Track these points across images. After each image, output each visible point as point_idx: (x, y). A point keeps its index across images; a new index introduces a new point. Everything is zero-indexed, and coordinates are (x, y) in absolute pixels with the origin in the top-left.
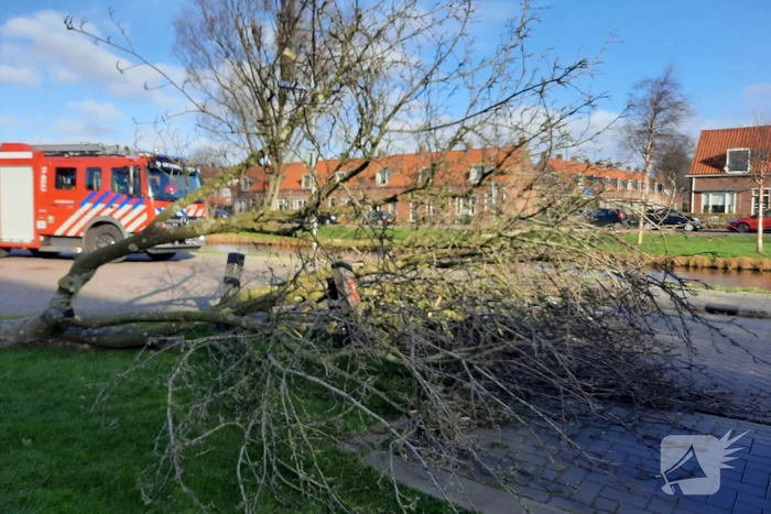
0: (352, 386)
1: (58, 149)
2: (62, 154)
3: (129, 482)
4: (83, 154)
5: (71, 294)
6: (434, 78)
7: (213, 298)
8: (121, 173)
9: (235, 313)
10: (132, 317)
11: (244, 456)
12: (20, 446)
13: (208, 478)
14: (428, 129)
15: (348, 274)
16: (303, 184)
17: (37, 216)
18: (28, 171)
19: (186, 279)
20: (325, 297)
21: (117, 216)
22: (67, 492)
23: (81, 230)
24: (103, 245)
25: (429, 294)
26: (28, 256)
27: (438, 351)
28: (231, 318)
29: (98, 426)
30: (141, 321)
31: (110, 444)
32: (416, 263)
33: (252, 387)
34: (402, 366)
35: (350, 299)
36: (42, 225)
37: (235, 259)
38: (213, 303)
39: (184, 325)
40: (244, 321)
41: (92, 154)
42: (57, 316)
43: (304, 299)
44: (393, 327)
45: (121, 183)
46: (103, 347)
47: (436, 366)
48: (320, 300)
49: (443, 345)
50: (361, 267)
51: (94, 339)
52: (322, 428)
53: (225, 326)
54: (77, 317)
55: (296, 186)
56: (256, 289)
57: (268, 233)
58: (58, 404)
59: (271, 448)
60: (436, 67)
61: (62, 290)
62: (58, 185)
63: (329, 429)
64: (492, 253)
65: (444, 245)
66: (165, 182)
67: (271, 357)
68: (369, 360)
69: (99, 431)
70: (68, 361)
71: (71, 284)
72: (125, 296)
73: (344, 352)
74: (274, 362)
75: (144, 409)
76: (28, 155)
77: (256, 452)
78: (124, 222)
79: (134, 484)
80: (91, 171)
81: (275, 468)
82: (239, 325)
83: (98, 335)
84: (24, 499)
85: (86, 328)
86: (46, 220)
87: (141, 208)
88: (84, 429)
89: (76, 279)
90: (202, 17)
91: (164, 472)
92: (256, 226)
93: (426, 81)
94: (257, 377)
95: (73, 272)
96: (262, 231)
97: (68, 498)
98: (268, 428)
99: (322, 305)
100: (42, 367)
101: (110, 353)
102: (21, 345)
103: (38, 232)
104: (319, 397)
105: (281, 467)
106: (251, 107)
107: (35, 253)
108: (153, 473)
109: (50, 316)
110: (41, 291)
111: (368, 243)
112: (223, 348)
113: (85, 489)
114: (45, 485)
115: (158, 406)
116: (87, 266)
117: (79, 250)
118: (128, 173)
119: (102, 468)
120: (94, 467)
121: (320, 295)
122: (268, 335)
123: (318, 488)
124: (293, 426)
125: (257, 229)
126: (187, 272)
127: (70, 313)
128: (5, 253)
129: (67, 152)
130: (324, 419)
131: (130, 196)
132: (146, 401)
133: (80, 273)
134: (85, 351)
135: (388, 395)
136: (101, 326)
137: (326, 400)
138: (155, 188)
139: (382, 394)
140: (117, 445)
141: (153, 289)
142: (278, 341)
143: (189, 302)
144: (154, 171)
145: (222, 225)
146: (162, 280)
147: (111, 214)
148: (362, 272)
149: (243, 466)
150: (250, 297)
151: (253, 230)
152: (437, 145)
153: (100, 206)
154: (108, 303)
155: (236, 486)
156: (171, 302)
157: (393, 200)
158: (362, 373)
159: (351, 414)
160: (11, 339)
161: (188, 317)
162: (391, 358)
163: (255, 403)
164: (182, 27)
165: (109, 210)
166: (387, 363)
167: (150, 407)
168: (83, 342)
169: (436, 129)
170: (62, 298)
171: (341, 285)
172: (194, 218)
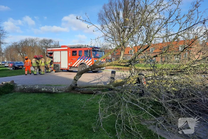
0: (145, 107)
1: (73, 47)
2: (74, 48)
3: (90, 126)
4: (78, 47)
5: (77, 80)
6: (169, 22)
7: (108, 82)
8: (86, 51)
9: (114, 86)
10: (90, 86)
11: (117, 123)
12: (67, 115)
13: (108, 127)
14: (167, 36)
15: (143, 76)
16: (129, 53)
17: (69, 62)
18: (66, 52)
19: (101, 77)
20: (137, 83)
21: (85, 62)
22: (77, 126)
23: (77, 65)
24: (83, 69)
25: (167, 83)
26: (66, 72)
27: (170, 99)
28: (113, 87)
29: (83, 112)
30: (92, 87)
31: (86, 116)
32: (163, 74)
33: (118, 105)
34: (159, 103)
35: (144, 84)
36: (69, 64)
37: (113, 72)
38: (108, 83)
39: (101, 89)
40: (116, 88)
41: (80, 47)
42: (74, 85)
43: (131, 83)
44: (156, 92)
45: (86, 54)
46: (83, 93)
47: (170, 103)
48: (135, 84)
49: (172, 97)
50: (146, 75)
51: (81, 91)
52: (137, 118)
53: (112, 89)
54: (78, 86)
55: (128, 53)
56: (118, 80)
57: (122, 66)
58: (74, 106)
59: (124, 121)
60: (169, 18)
61: (75, 79)
62: (73, 55)
63: (139, 118)
64: (187, 71)
65: (172, 69)
66: (96, 53)
67: (123, 98)
68: (150, 100)
69: (83, 113)
70: (76, 96)
71: (77, 78)
72: (88, 81)
73: (142, 98)
74: (124, 99)
75: (93, 109)
76: (67, 48)
77: (120, 122)
78: (87, 63)
79: (91, 127)
80: (80, 51)
81: (125, 127)
82: (115, 89)
83: (82, 90)
84: (68, 127)
85: (79, 88)
86: (70, 63)
87: (91, 60)
88: (80, 112)
89: (78, 77)
90: (105, 12)
91: (98, 124)
92: (119, 64)
93: (166, 23)
94: (119, 103)
95: (77, 75)
96: (120, 65)
97: (77, 128)
98: (123, 116)
99: (136, 85)
100: (71, 97)
101: (85, 95)
102: (66, 92)
103: (69, 66)
104: (135, 109)
105: (126, 127)
106: (116, 33)
107: (68, 71)
108: (95, 124)
109: (72, 85)
110: (70, 80)
111: (149, 68)
112: (110, 95)
113: (80, 126)
114: (72, 124)
115: (96, 108)
116: (80, 74)
117: (77, 70)
118: (88, 52)
119: (84, 122)
120: (82, 121)
121: (135, 82)
122: (123, 92)
123: (136, 133)
124: (130, 116)
125: (119, 65)
126: (101, 76)
127: (76, 85)
128: (62, 71)
129: (75, 47)
130: (137, 115)
131: (88, 57)
132: (93, 107)
133: (78, 76)
134: (79, 94)
135: (155, 110)
136: (83, 88)
137: (137, 110)
138: (94, 55)
139: (153, 110)
140: (87, 116)
141: (94, 80)
142: (125, 94)
143: (102, 83)
144: (94, 51)
145: (110, 64)
146: (95, 77)
147: (84, 62)
148: (147, 76)
149: (117, 125)
150: (117, 82)
151: (118, 65)
152: (169, 41)
153: (82, 60)
154: (84, 83)
155: (115, 130)
156: (98, 83)
157: (156, 56)
158: (148, 104)
159: (145, 115)
160: (64, 90)
161: (102, 87)
162: (156, 100)
163: (119, 109)
164: (100, 15)
165: (84, 61)
166: (155, 101)
167: (94, 108)
168: (79, 92)
169: (169, 36)
170: (75, 81)
171: (141, 79)
172: (103, 62)
